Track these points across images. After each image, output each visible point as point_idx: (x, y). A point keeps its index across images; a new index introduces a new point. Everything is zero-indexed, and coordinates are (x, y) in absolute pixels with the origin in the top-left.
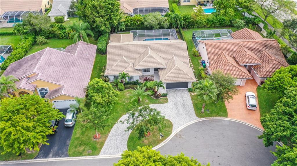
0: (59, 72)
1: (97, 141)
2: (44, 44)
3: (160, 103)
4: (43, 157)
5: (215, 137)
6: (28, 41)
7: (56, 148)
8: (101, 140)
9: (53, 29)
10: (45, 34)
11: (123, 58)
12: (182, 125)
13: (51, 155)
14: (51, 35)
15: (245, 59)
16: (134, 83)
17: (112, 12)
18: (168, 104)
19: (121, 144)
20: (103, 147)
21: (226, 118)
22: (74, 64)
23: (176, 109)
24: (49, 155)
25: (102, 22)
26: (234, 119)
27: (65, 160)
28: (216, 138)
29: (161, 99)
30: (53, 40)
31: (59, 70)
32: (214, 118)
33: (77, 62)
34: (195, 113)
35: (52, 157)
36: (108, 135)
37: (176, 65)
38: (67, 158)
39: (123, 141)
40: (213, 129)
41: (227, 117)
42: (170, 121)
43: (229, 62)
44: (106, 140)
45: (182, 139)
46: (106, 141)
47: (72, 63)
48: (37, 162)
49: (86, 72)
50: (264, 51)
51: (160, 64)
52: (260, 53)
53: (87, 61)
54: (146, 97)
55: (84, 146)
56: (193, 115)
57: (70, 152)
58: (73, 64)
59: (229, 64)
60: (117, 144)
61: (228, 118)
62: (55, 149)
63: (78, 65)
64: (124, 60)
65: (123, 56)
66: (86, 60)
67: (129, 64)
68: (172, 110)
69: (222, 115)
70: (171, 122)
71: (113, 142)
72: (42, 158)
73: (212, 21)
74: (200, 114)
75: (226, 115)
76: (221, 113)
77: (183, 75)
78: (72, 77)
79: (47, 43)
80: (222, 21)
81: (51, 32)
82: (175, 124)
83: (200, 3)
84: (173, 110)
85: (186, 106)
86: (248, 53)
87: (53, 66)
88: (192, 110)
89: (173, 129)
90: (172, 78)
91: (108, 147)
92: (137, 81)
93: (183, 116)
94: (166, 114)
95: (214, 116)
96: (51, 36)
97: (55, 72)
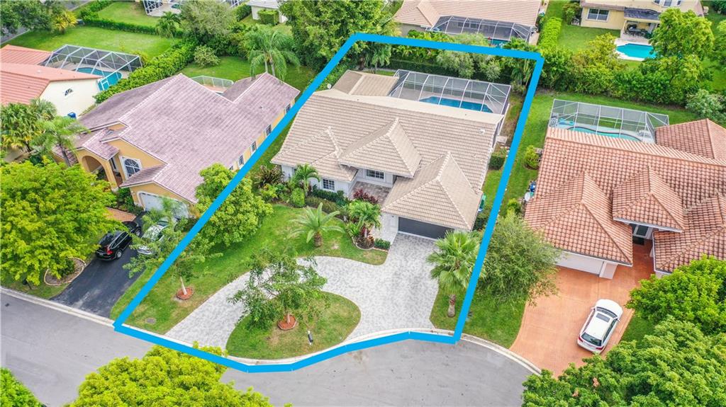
0: (174, 132)
1: (177, 302)
2: (209, 65)
3: (363, 260)
4: (66, 303)
5: (441, 386)
6: (176, 53)
7: (97, 292)
8: (187, 304)
9: (235, 35)
10: (217, 44)
11: (328, 131)
12: (380, 330)
13: (81, 302)
14: (230, 50)
15: (634, 207)
16: (332, 196)
17: (353, 16)
18: (380, 268)
19: (222, 328)
20: (183, 321)
21: (504, 349)
22: (220, 121)
23: (389, 287)
24: (77, 301)
25: (322, 37)
26: (524, 360)
27: (98, 321)
28: (442, 389)
29: (369, 253)
30: (230, 60)
31: (177, 128)
32: (471, 338)
33: (229, 119)
34: (433, 311)
35: (80, 308)
36: (209, 298)
37: (438, 178)
38: (104, 318)
39: (229, 320)
40: (450, 364)
41: (507, 347)
42: (359, 311)
43: (584, 205)
44: (197, 308)
45: (360, 363)
46: (196, 310)
47: (217, 118)
48: (50, 307)
49: (235, 145)
50: (715, 199)
51: (401, 166)
52: (700, 199)
53: (252, 122)
54: (339, 238)
55: (148, 307)
56: (423, 313)
57: (116, 308)
58: (217, 121)
59: (581, 207)
60: (213, 323)
61: (510, 352)
62: (95, 293)
63: (227, 126)
64: (327, 137)
65: (330, 127)
66: (252, 118)
67: (332, 149)
68: (379, 287)
69: (499, 336)
70: (360, 313)
71: (208, 317)
72: (63, 303)
73: (629, 82)
74: (442, 318)
75: (507, 343)
76: (499, 333)
77: (443, 208)
78: (196, 148)
79: (216, 65)
80: (659, 88)
81: (230, 43)
82: (368, 322)
83: (635, 27)
84: (382, 286)
85: (419, 287)
86: (652, 192)
87: (167, 118)
88: (427, 301)
89: (354, 331)
90: (411, 208)
91: (191, 324)
92: (341, 193)
93: (397, 309)
94: (361, 291)
95: (475, 335)
96: (229, 52)
97: (166, 130)
